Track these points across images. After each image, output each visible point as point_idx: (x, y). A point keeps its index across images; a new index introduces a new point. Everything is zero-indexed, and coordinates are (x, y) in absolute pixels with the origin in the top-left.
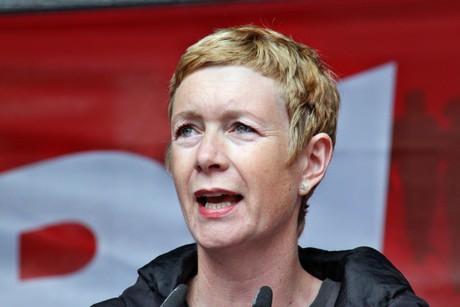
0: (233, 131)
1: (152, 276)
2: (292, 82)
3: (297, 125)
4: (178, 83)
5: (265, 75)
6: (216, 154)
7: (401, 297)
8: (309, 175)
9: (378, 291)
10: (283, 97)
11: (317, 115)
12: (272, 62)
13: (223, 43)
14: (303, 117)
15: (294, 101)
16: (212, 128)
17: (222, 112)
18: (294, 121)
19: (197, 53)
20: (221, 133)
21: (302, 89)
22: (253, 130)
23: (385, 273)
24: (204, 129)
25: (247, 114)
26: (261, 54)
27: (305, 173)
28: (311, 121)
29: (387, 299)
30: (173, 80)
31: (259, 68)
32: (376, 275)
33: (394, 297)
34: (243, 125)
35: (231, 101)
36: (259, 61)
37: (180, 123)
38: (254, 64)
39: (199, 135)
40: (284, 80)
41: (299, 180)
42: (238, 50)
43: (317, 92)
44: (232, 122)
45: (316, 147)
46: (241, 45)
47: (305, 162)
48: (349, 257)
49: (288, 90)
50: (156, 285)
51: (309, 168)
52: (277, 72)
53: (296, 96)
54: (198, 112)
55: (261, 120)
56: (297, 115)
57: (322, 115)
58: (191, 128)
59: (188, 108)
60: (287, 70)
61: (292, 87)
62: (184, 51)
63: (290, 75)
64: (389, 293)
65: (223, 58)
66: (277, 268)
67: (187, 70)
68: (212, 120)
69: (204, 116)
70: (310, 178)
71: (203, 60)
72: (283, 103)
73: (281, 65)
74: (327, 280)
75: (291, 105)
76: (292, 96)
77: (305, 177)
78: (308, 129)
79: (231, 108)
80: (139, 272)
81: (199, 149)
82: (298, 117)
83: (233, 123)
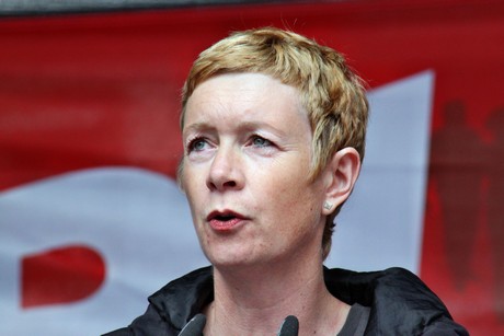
0: (250, 144)
1: (163, 304)
2: (315, 90)
3: (321, 137)
4: (190, 91)
5: (285, 83)
6: (231, 170)
7: (437, 324)
8: (333, 192)
9: (411, 318)
10: (305, 106)
11: (342, 125)
12: (292, 68)
13: (239, 48)
14: (327, 129)
15: (317, 111)
16: (227, 141)
17: (237, 124)
18: (317, 133)
19: (210, 59)
20: (236, 147)
21: (325, 98)
22: (272, 144)
23: (419, 296)
24: (218, 142)
25: (266, 126)
26: (280, 60)
27: (329, 190)
28: (336, 132)
29: (421, 326)
30: (185, 88)
31: (278, 75)
32: (409, 300)
33: (429, 324)
34: (261, 138)
35: (247, 112)
36: (279, 67)
37: (192, 136)
38: (273, 71)
39: (213, 149)
40: (306, 88)
41: (322, 198)
42: (255, 55)
43: (343, 101)
44: (250, 134)
45: (342, 162)
46: (258, 50)
47: (329, 178)
48: (380, 280)
49: (311, 99)
50: (169, 315)
51: (334, 185)
52: (298, 79)
53: (320, 105)
54: (211, 124)
55: (281, 133)
56: (320, 126)
57: (348, 126)
58: (204, 141)
59: (202, 119)
60: (309, 76)
61: (315, 95)
62: (196, 57)
63: (313, 82)
64: (423, 320)
65: (239, 64)
66: (298, 294)
67: (199, 77)
68: (227, 132)
69: (218, 127)
70: (335, 196)
71: (217, 66)
72: (305, 113)
73: (302, 71)
74: (356, 305)
75: (314, 115)
76: (314, 105)
77: (328, 195)
78: (333, 141)
79: (247, 119)
80: (149, 300)
81: (213, 165)
82: (321, 128)
83: (250, 136)
